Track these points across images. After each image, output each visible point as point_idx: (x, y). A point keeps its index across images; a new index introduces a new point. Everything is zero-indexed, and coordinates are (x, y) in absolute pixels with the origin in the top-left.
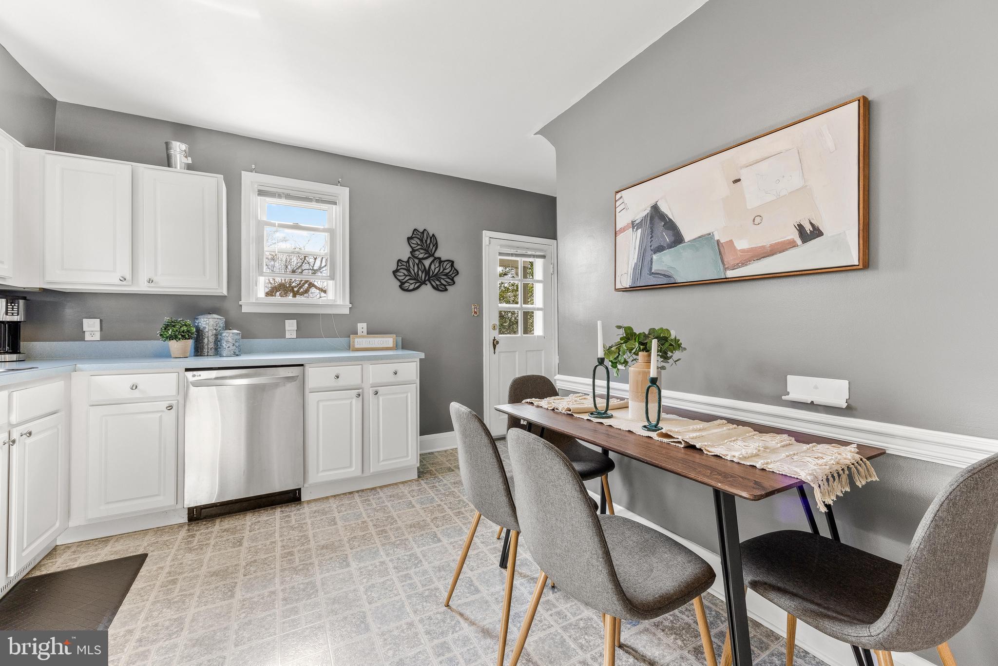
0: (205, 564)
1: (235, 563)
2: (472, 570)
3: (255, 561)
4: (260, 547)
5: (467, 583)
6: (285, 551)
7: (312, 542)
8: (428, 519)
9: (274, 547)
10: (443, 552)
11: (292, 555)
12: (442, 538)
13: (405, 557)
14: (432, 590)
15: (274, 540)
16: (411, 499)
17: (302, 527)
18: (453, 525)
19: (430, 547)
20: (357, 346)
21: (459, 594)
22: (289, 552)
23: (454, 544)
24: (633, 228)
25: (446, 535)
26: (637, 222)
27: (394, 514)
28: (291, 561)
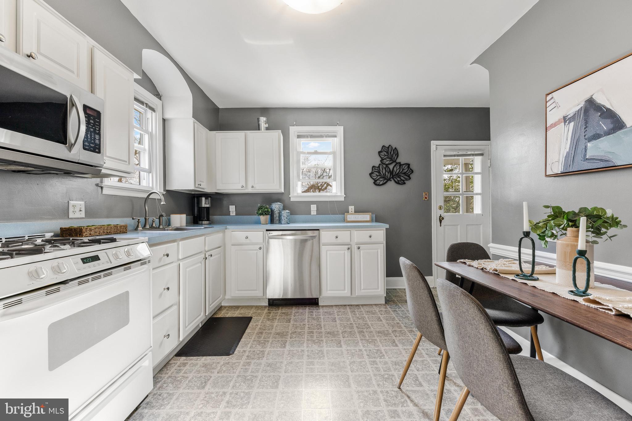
0: (274, 328)
1: (287, 331)
2: (418, 370)
3: (295, 332)
4: (298, 325)
5: (414, 378)
6: (310, 330)
7: (323, 329)
8: (390, 330)
9: (305, 327)
10: (399, 353)
11: (313, 333)
12: (398, 344)
13: (374, 350)
14: (390, 375)
15: (304, 323)
16: (380, 315)
17: (318, 319)
18: (407, 338)
19: (390, 348)
20: (349, 220)
21: (408, 383)
22: (311, 331)
23: (406, 350)
24: (565, 122)
25: (401, 343)
26: (569, 116)
27: (369, 323)
28: (312, 337)
